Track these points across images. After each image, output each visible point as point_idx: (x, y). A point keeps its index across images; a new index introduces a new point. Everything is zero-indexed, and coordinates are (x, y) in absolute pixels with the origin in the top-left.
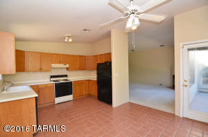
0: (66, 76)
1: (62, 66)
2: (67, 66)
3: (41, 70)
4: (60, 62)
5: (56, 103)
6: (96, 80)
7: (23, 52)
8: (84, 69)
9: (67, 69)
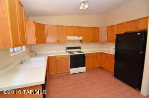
0: (80, 48)
1: (76, 38)
2: (81, 38)
3: (58, 42)
4: (75, 35)
5: (71, 73)
6: (114, 54)
7: (44, 25)
8: (96, 41)
9: (81, 41)
